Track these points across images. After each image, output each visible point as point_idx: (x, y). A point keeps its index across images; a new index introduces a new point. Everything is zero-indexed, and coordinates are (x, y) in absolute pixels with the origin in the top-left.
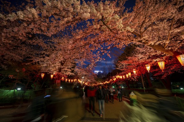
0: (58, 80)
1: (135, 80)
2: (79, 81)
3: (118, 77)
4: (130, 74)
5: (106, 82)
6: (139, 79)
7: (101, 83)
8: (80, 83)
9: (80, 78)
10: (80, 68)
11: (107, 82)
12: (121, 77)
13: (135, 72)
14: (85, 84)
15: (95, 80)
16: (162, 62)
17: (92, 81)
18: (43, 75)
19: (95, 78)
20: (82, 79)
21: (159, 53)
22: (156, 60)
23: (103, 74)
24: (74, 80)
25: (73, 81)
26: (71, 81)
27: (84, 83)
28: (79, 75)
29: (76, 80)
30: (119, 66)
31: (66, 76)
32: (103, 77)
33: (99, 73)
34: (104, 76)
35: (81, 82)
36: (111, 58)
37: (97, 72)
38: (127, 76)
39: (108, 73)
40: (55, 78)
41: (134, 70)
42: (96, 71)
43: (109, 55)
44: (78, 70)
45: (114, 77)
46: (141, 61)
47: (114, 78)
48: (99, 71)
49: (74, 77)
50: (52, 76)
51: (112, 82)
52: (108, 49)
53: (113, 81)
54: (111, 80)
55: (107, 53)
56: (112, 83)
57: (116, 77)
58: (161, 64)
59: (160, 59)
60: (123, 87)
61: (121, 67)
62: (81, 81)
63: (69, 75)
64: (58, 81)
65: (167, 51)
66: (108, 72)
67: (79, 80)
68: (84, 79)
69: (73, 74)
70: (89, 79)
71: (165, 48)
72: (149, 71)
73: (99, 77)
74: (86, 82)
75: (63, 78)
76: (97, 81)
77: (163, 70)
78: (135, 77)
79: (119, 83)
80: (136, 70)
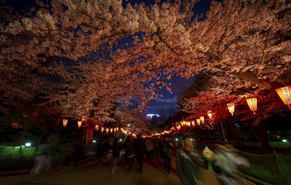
0: (90, 129)
1: (211, 128)
2: (123, 131)
3: (184, 123)
4: (202, 119)
5: (165, 131)
6: (217, 126)
7: (157, 134)
8: (124, 134)
9: (125, 127)
10: (124, 111)
11: (167, 132)
12: (189, 124)
13: (210, 115)
15: (148, 128)
16: (253, 99)
17: (143, 130)
18: (65, 122)
19: (148, 125)
20: (128, 127)
21: (247, 84)
22: (244, 95)
23: (160, 118)
24: (115, 130)
25: (113, 130)
26: (109, 130)
27: (130, 133)
28: (122, 121)
29: (118, 129)
30: (185, 106)
32: (160, 123)
33: (154, 117)
34: (162, 122)
35: (126, 132)
36: (172, 93)
37: (151, 115)
38: (198, 121)
39: (168, 118)
40: (84, 126)
41: (209, 113)
42: (149, 115)
43: (169, 89)
44: (120, 113)
45: (177, 123)
46: (221, 98)
47: (178, 126)
48: (153, 115)
49: (115, 125)
50: (80, 123)
51: (174, 131)
52: (167, 80)
53: (176, 129)
54: (173, 128)
55: (166, 86)
56: (174, 133)
57: (180, 124)
58: (251, 101)
59: (249, 94)
61: (188, 107)
62: (125, 130)
63: (106, 122)
64: (89, 132)
65: (261, 81)
66: (167, 116)
67: (122, 129)
68: (130, 127)
69: (113, 119)
70: (138, 127)
71: (257, 77)
72: (232, 114)
73: (154, 124)
74: (133, 132)
75: (97, 126)
76: (151, 130)
77: (255, 112)
78: (211, 124)
79: (186, 134)
80: (211, 113)
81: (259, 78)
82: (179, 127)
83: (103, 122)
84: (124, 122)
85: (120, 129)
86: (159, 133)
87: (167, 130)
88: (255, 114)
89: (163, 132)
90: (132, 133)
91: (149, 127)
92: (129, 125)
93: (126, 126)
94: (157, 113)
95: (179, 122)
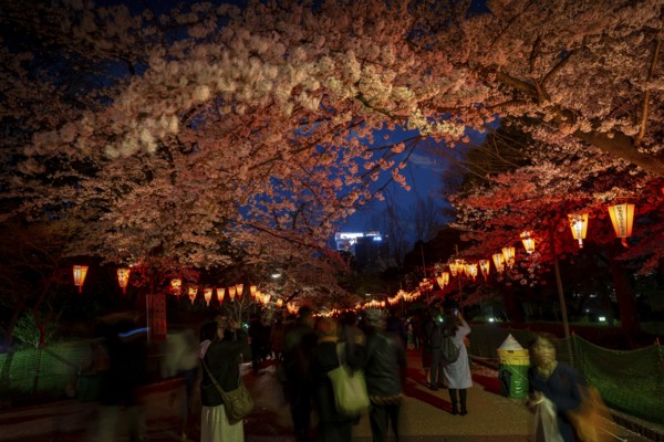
0: (155, 292)
1: (530, 281)
2: (258, 295)
3: (457, 266)
4: (509, 254)
5: (401, 293)
7: (374, 303)
8: (261, 304)
9: (263, 282)
10: (262, 230)
11: (407, 296)
12: (472, 270)
13: (529, 244)
14: (284, 307)
15: (340, 284)
16: (623, 207)
17: (325, 290)
18: (80, 274)
19: (341, 274)
20: (273, 280)
22: (608, 194)
23: (383, 245)
24: (232, 293)
25: (227, 294)
26: (215, 294)
27: (280, 302)
28: (253, 261)
29: (240, 289)
30: (461, 212)
31: (194, 273)
32: (383, 266)
33: (364, 244)
34: (393, 262)
35: (266, 299)
37: (352, 237)
38: (498, 260)
39: (411, 248)
40: (137, 284)
41: (527, 238)
42: (343, 236)
44: (250, 237)
45: (437, 266)
46: (550, 197)
47: (440, 275)
48: (361, 235)
49: (229, 274)
50: (123, 276)
51: (430, 293)
53: (436, 286)
54: (425, 282)
55: (393, 168)
56: (429, 301)
57: (447, 270)
58: (617, 213)
59: (622, 191)
60: (491, 320)
61: (471, 215)
62: (264, 292)
63: (203, 269)
64: (153, 301)
65: (646, 159)
66: (410, 238)
67: (253, 289)
68: (281, 282)
69: (223, 258)
70: (307, 282)
71: (636, 147)
72: (581, 242)
73: (363, 269)
74: (291, 299)
75: (176, 284)
76: (352, 290)
77: (627, 240)
78: (531, 270)
79: (472, 300)
80: (532, 237)
81: (641, 150)
82: (444, 280)
83: (194, 268)
84: (260, 266)
85: (247, 289)
86: (380, 300)
87: (407, 290)
88: (625, 245)
89: (393, 296)
90: (285, 302)
91: (343, 279)
92: (275, 276)
93: (268, 279)
94: (375, 229)
95: (445, 262)
